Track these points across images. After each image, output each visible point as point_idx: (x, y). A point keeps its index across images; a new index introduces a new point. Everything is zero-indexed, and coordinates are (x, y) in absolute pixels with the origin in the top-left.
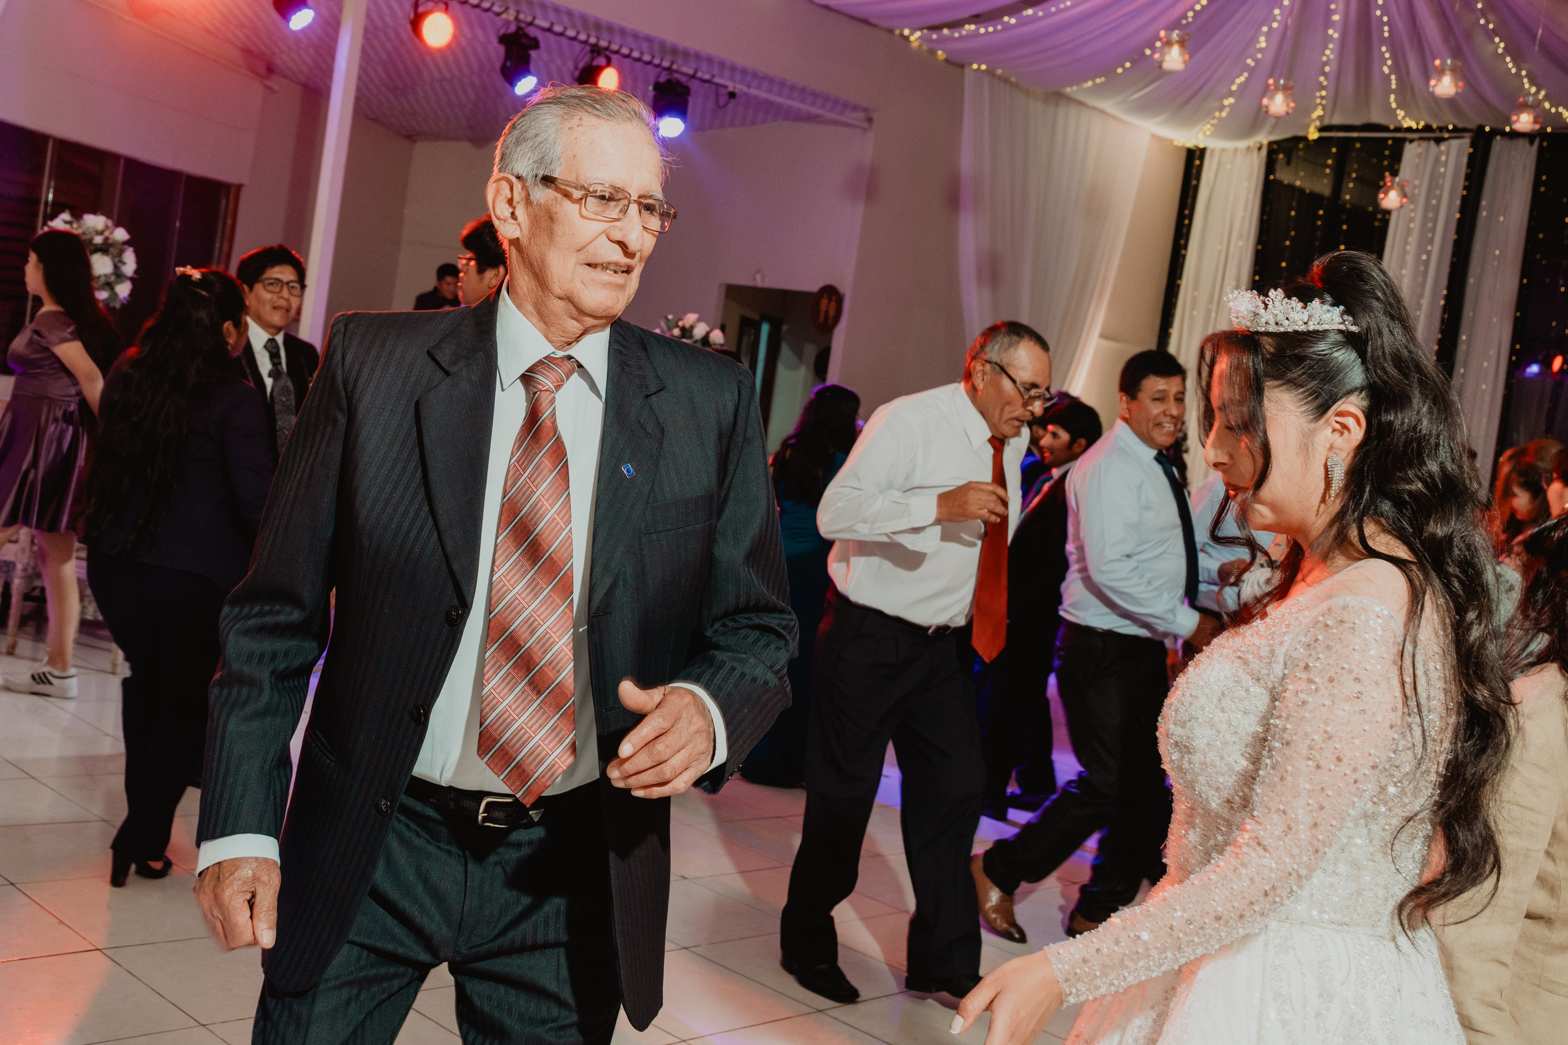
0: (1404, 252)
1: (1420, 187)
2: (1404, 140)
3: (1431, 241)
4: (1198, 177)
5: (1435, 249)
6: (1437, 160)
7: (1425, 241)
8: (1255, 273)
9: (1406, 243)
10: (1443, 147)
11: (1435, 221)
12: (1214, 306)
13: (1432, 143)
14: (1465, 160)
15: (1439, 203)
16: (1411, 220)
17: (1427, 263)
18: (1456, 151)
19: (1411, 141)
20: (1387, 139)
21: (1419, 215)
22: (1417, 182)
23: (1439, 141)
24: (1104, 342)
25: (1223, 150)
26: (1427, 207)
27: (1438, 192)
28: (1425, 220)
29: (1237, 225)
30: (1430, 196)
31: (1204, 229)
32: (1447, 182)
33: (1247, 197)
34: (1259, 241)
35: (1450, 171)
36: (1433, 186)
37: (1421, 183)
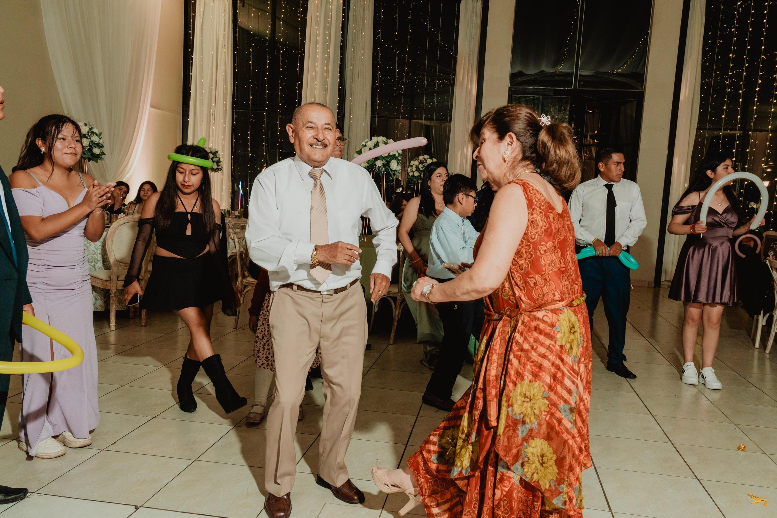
0: (316, 53)
1: (319, 17)
3: (329, 47)
4: (194, 12)
5: (332, 51)
6: (327, 2)
7: (326, 47)
8: (234, 68)
9: (316, 48)
11: (329, 35)
12: (213, 88)
15: (330, 25)
16: (317, 35)
17: (328, 59)
21: (321, 32)
22: (318, 14)
24: (152, 109)
26: (325, 28)
27: (329, 20)
28: (325, 35)
29: (221, 39)
30: (326, 21)
31: (202, 42)
32: (334, 14)
33: (225, 23)
34: (234, 49)
35: (334, 8)
36: (327, 16)
37: (320, 14)
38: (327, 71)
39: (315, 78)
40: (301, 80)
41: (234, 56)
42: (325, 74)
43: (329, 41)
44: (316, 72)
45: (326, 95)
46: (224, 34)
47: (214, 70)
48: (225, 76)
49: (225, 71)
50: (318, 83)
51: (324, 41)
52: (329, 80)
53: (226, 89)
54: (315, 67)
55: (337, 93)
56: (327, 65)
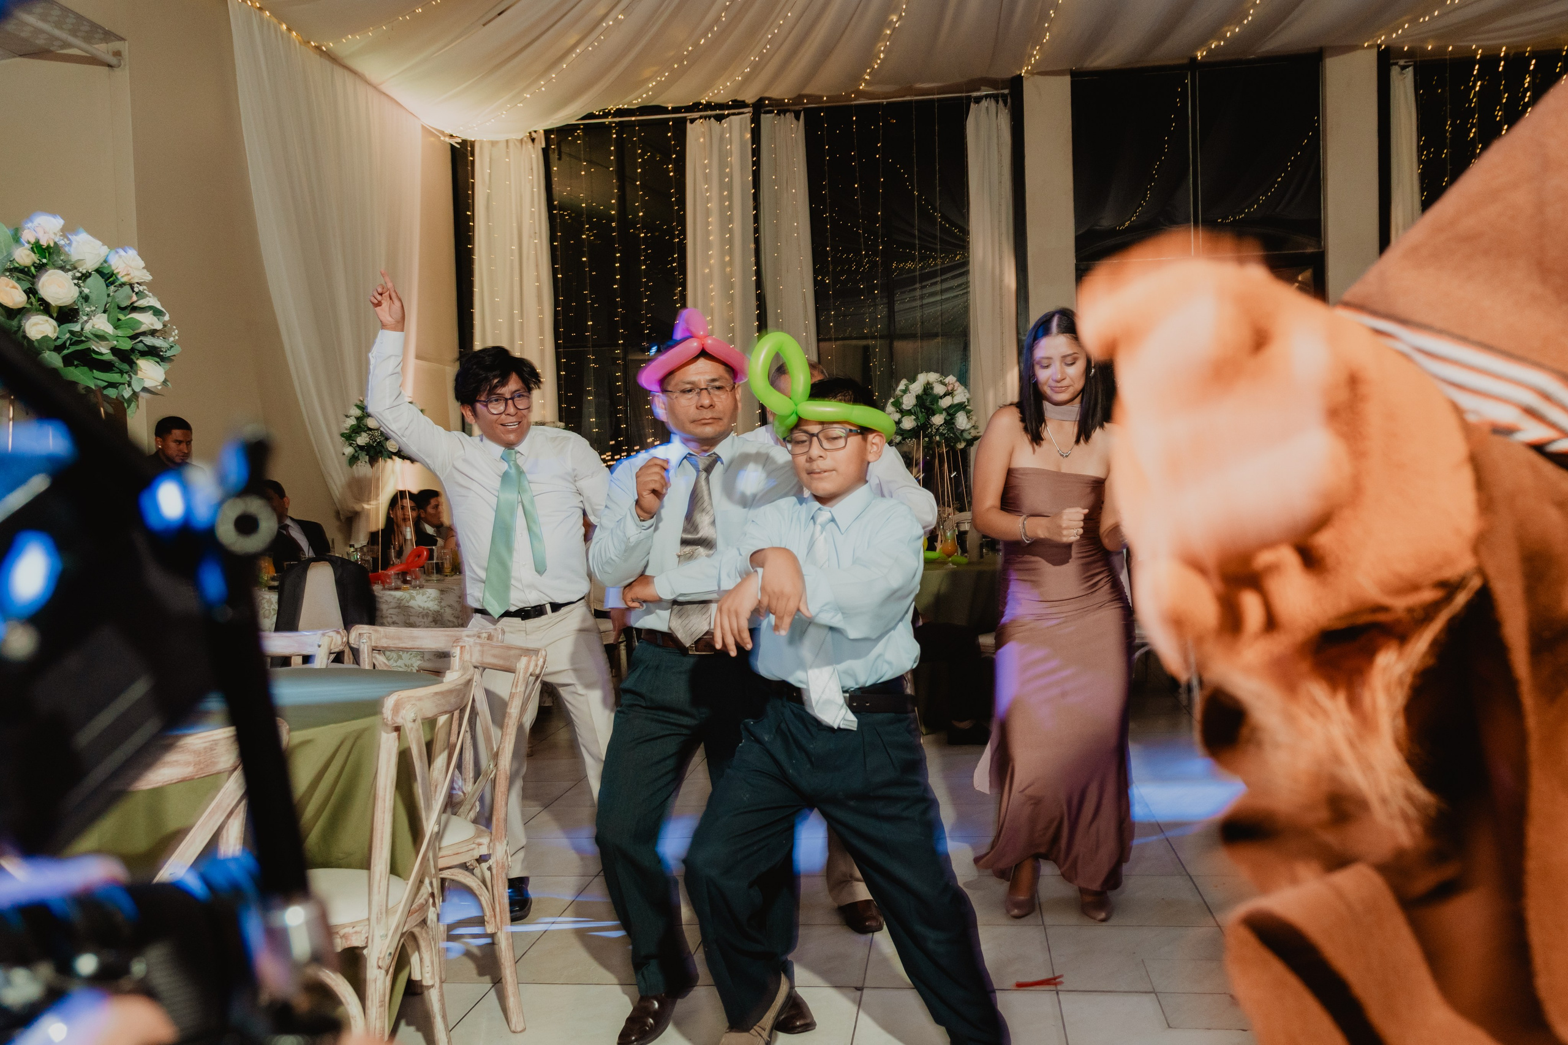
0: (708, 233)
1: (709, 166)
2: (684, 121)
3: (730, 220)
4: (473, 178)
5: (736, 226)
6: (721, 138)
7: (726, 220)
8: (555, 272)
9: (708, 224)
10: (725, 124)
11: (730, 197)
12: (516, 312)
13: (712, 119)
14: (748, 136)
15: (731, 180)
16: (708, 200)
17: (730, 241)
18: (738, 126)
19: (692, 121)
20: (669, 120)
21: (715, 193)
22: (706, 162)
23: (719, 118)
24: (419, 362)
25: (494, 144)
26: (722, 186)
27: (727, 170)
28: (722, 199)
29: (527, 222)
30: (722, 175)
31: (489, 230)
32: (734, 159)
33: (533, 191)
34: (552, 238)
35: (735, 148)
36: (723, 164)
37: (711, 160)
38: (731, 263)
39: (708, 279)
40: (684, 285)
41: (553, 249)
42: (728, 269)
43: (730, 208)
44: (711, 268)
45: (731, 307)
46: (532, 212)
47: (517, 278)
48: (539, 289)
49: (538, 280)
50: (715, 288)
51: (722, 210)
52: (737, 280)
53: (541, 312)
54: (709, 257)
55: (754, 303)
56: (731, 252)
